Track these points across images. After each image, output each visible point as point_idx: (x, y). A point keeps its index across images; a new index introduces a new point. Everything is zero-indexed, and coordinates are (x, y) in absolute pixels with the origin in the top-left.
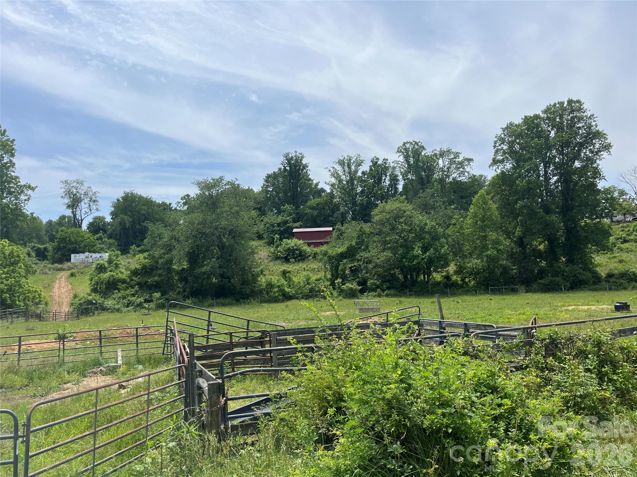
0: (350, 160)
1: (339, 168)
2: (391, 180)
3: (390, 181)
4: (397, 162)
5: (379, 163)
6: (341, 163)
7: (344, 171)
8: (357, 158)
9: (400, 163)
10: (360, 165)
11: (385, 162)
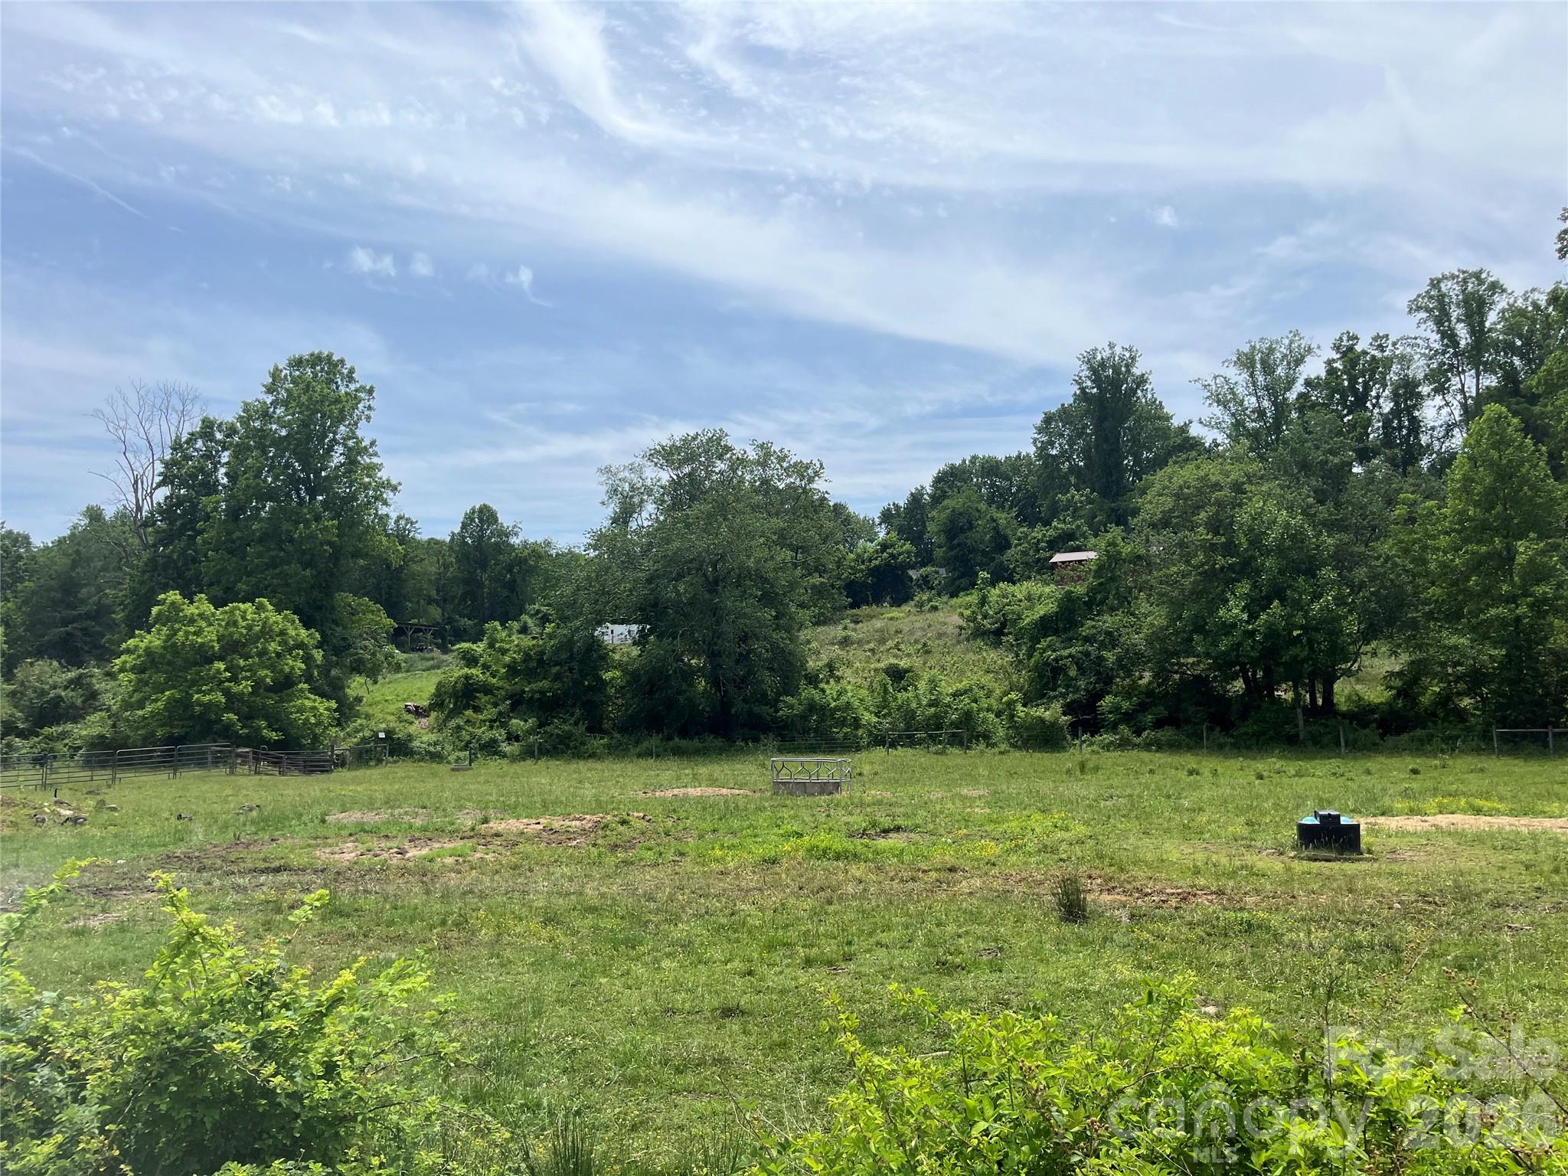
0: (1271, 350)
1: (1238, 377)
2: (1395, 397)
3: (1392, 400)
4: (1412, 342)
5: (1358, 348)
6: (1246, 362)
7: (1254, 384)
8: (1291, 342)
9: (1419, 341)
10: (1299, 361)
11: (1380, 346)
